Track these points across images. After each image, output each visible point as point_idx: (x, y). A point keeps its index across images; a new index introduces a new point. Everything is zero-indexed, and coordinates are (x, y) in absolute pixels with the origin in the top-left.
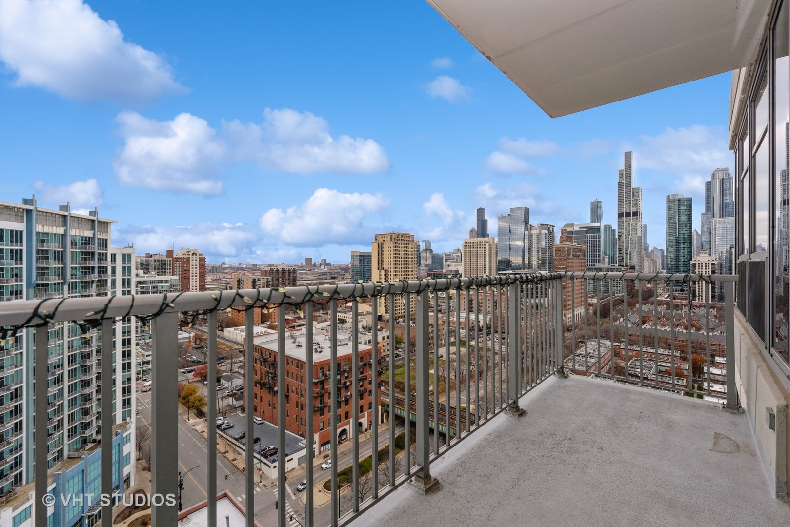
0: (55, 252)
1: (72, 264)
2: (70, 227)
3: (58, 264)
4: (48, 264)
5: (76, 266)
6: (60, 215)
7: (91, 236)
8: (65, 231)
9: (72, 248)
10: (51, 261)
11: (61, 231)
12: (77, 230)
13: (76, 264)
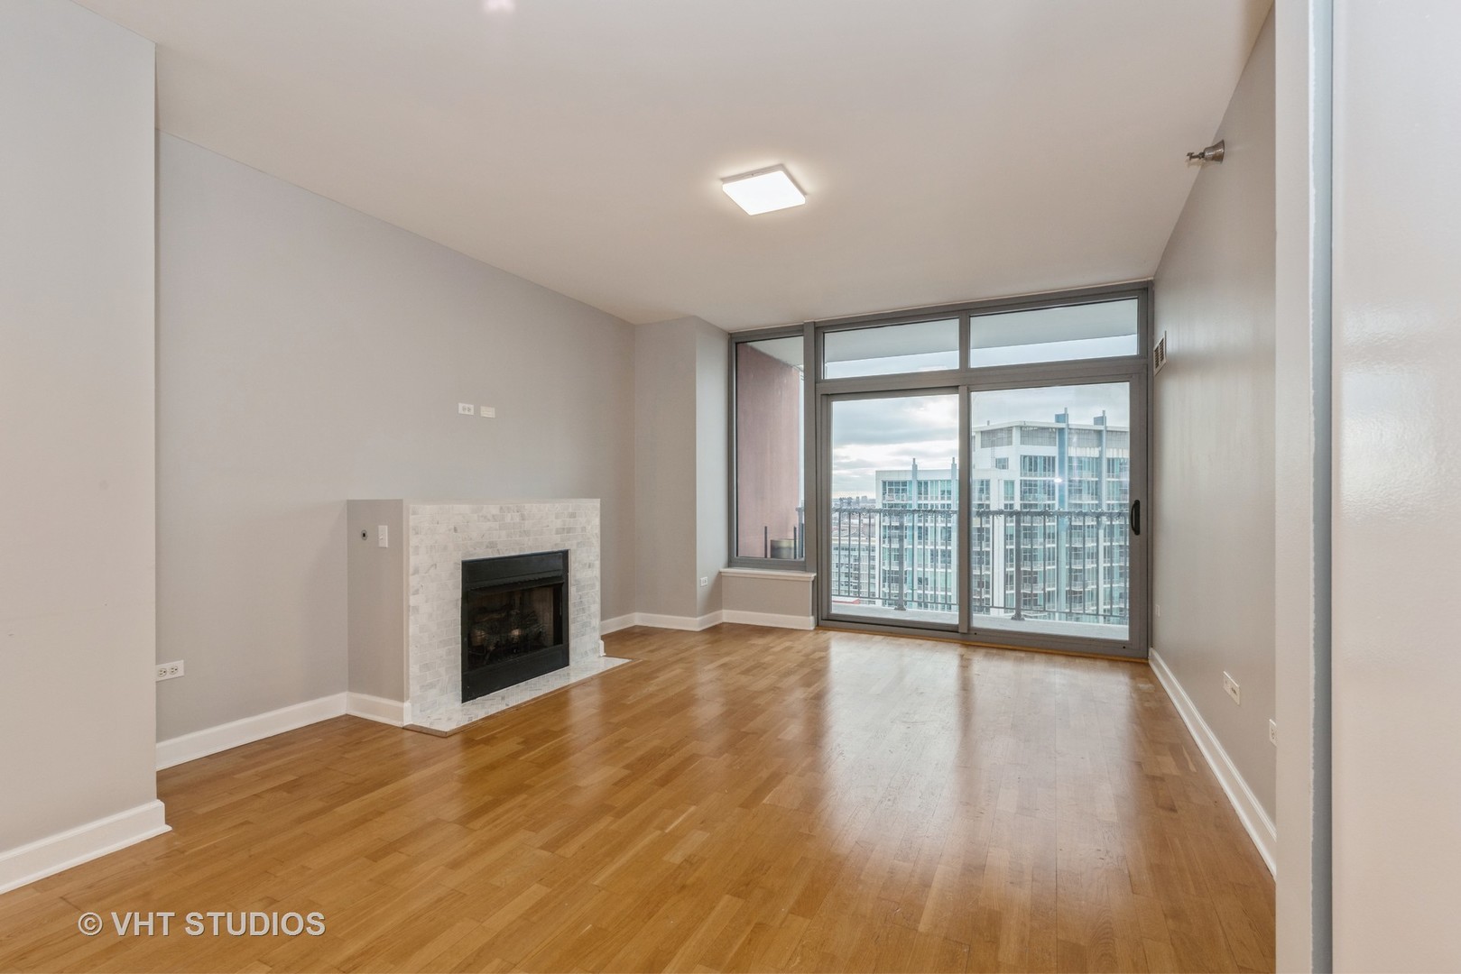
0: (1088, 482)
1: (1109, 499)
2: (1106, 446)
3: (1092, 499)
4: (1080, 498)
5: (1113, 502)
6: (1094, 430)
7: (1097, 455)
8: (1101, 452)
9: (1109, 477)
10: (1085, 495)
11: (1095, 453)
12: (1115, 450)
13: (1113, 499)
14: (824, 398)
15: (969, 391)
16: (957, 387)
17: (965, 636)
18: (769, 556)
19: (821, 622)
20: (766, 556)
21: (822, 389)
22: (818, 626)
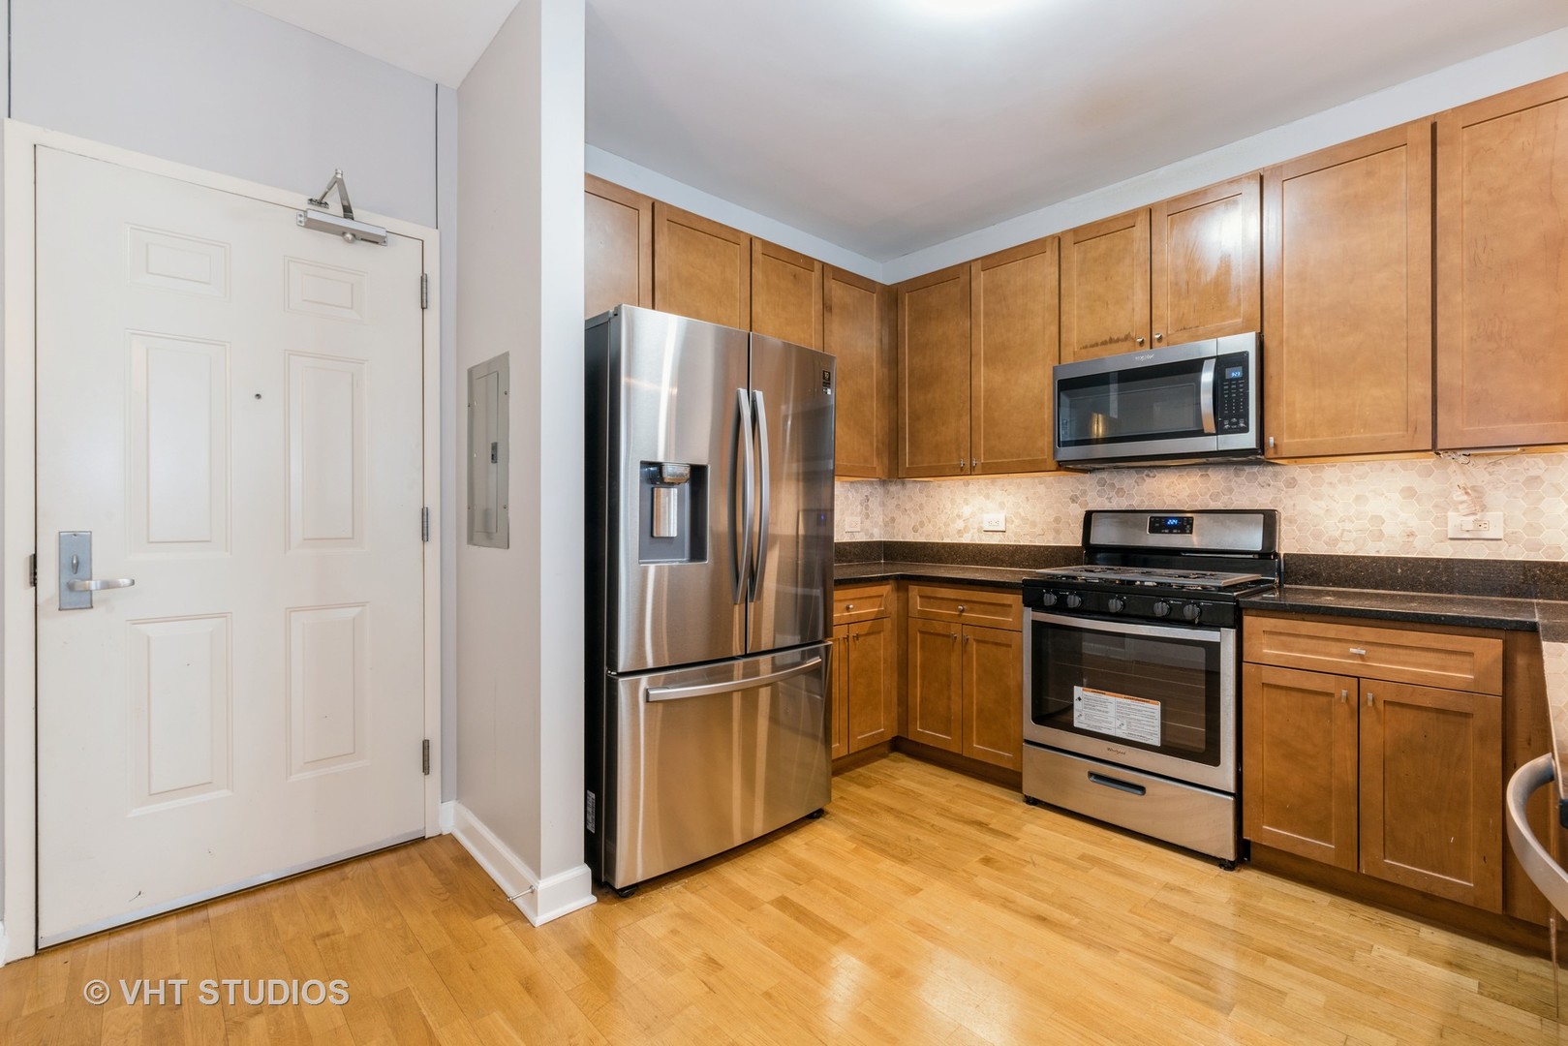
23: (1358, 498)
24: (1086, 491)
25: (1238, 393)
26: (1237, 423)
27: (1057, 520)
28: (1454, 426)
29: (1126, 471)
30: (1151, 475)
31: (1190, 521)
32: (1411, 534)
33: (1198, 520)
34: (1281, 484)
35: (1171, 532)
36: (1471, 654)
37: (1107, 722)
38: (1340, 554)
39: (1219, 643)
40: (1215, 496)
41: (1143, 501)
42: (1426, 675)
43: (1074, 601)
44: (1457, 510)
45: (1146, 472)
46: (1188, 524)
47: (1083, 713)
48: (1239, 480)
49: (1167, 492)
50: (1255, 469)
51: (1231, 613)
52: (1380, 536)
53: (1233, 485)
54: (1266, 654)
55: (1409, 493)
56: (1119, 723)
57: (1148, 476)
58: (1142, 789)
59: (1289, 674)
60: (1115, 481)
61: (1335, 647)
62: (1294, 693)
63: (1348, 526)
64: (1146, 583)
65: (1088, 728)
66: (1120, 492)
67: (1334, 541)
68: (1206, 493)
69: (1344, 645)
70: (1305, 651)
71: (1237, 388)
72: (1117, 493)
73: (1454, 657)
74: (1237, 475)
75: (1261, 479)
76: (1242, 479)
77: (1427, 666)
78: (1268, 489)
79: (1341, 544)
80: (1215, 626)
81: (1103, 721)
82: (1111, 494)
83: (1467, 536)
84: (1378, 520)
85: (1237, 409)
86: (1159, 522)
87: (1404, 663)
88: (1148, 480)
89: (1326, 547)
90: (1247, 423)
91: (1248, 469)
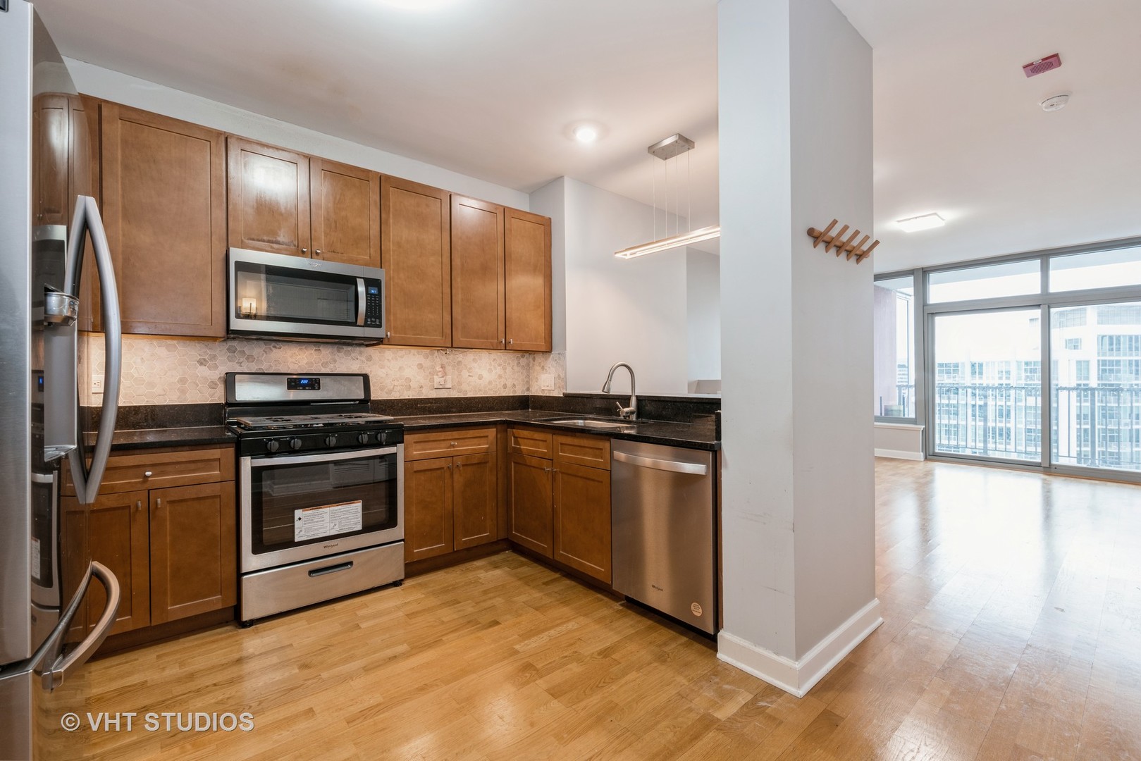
14: (930, 315)
15: (1049, 307)
16: (1039, 305)
17: (1048, 468)
18: (883, 415)
19: (928, 457)
20: (881, 414)
21: (928, 310)
22: (926, 459)
23: (400, 368)
24: (215, 356)
25: (375, 303)
26: (375, 322)
27: (183, 381)
28: (459, 337)
29: (255, 342)
30: (278, 347)
31: (318, 382)
32: (421, 387)
33: (323, 380)
34: (364, 359)
35: (304, 389)
36: (487, 436)
37: (324, 528)
38: (393, 398)
39: (396, 453)
40: (325, 364)
41: (270, 366)
42: (475, 449)
43: (275, 445)
44: (438, 375)
45: (273, 344)
46: (316, 383)
47: (303, 529)
48: (340, 355)
49: (290, 360)
50: (350, 348)
51: (397, 435)
52: (409, 388)
53: (336, 357)
54: (415, 455)
55: (420, 366)
56: (333, 524)
57: (274, 347)
58: (351, 563)
59: (426, 463)
60: (246, 349)
61: (444, 444)
62: (427, 473)
63: (396, 383)
64: (314, 426)
65: (309, 538)
66: (250, 358)
67: (390, 392)
68: (319, 362)
69: (448, 442)
70: (431, 449)
71: (375, 300)
72: (247, 359)
73: (483, 439)
74: (339, 351)
75: (353, 355)
76: (341, 354)
77: (474, 445)
78: (357, 361)
79: (393, 393)
80: (394, 444)
81: (320, 528)
82: (241, 360)
83: (441, 387)
84: (408, 380)
85: (375, 313)
86: (295, 382)
87: (467, 446)
88: (277, 350)
89: (386, 395)
90: (381, 322)
91: (346, 348)
